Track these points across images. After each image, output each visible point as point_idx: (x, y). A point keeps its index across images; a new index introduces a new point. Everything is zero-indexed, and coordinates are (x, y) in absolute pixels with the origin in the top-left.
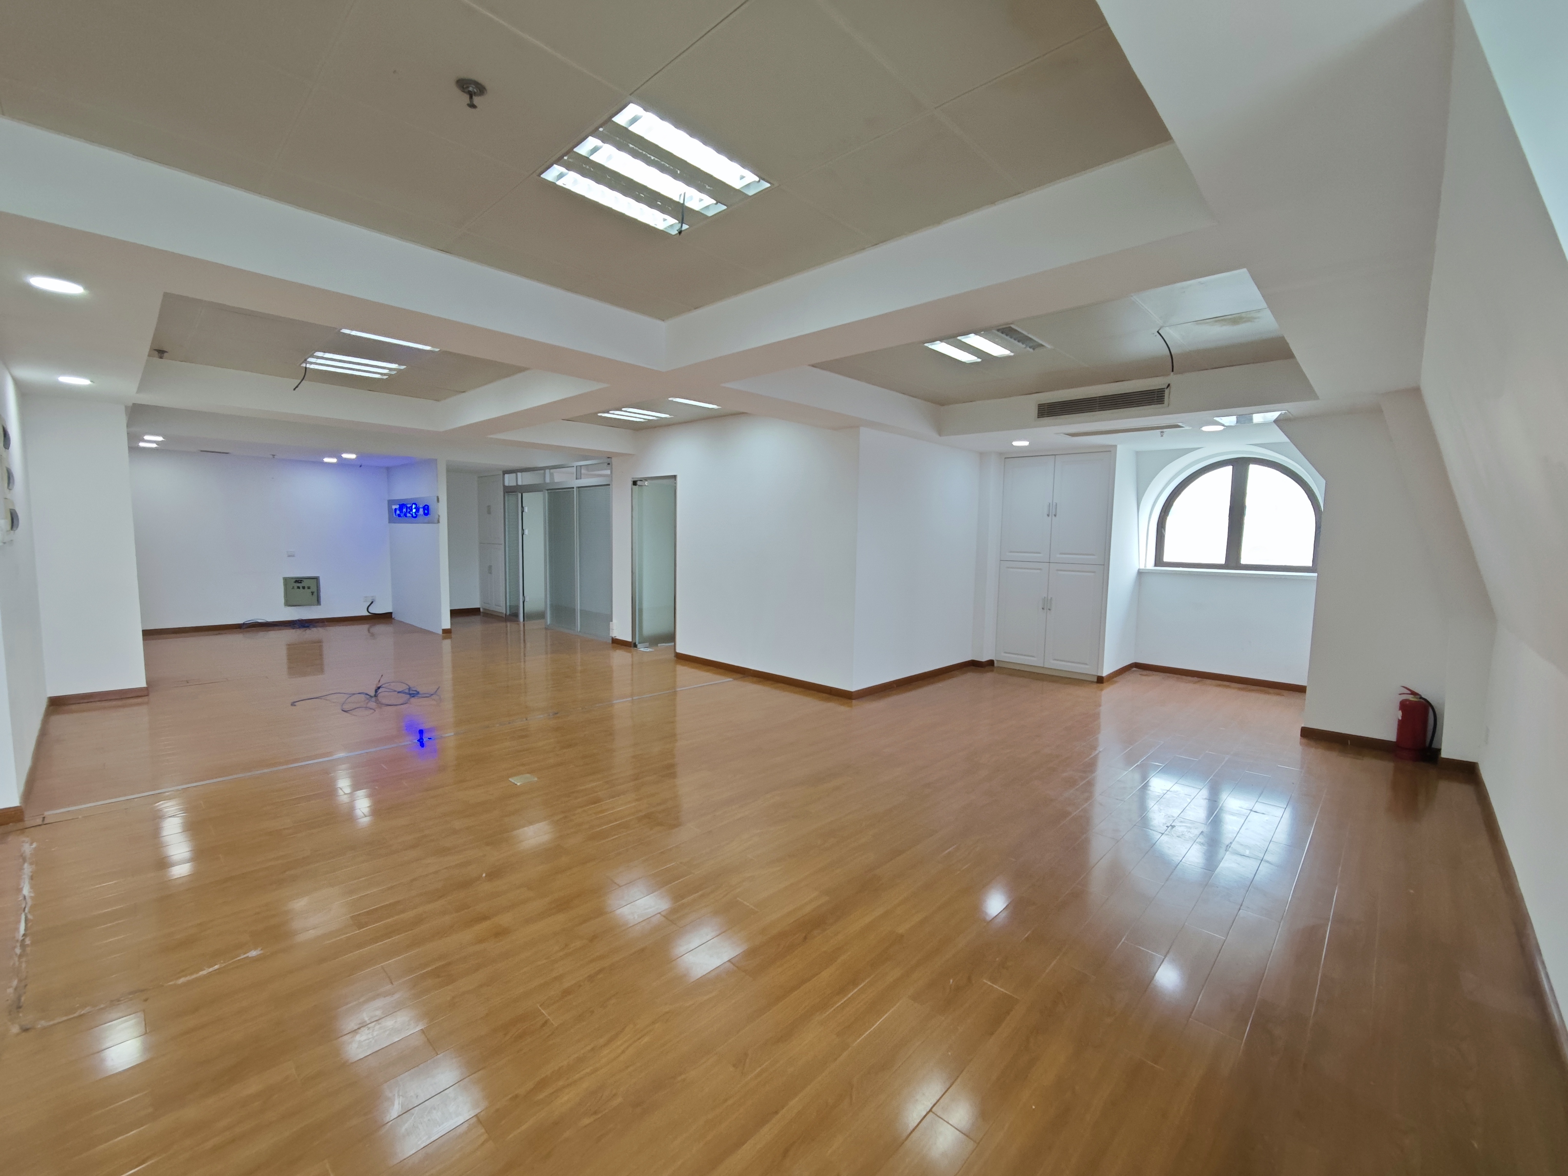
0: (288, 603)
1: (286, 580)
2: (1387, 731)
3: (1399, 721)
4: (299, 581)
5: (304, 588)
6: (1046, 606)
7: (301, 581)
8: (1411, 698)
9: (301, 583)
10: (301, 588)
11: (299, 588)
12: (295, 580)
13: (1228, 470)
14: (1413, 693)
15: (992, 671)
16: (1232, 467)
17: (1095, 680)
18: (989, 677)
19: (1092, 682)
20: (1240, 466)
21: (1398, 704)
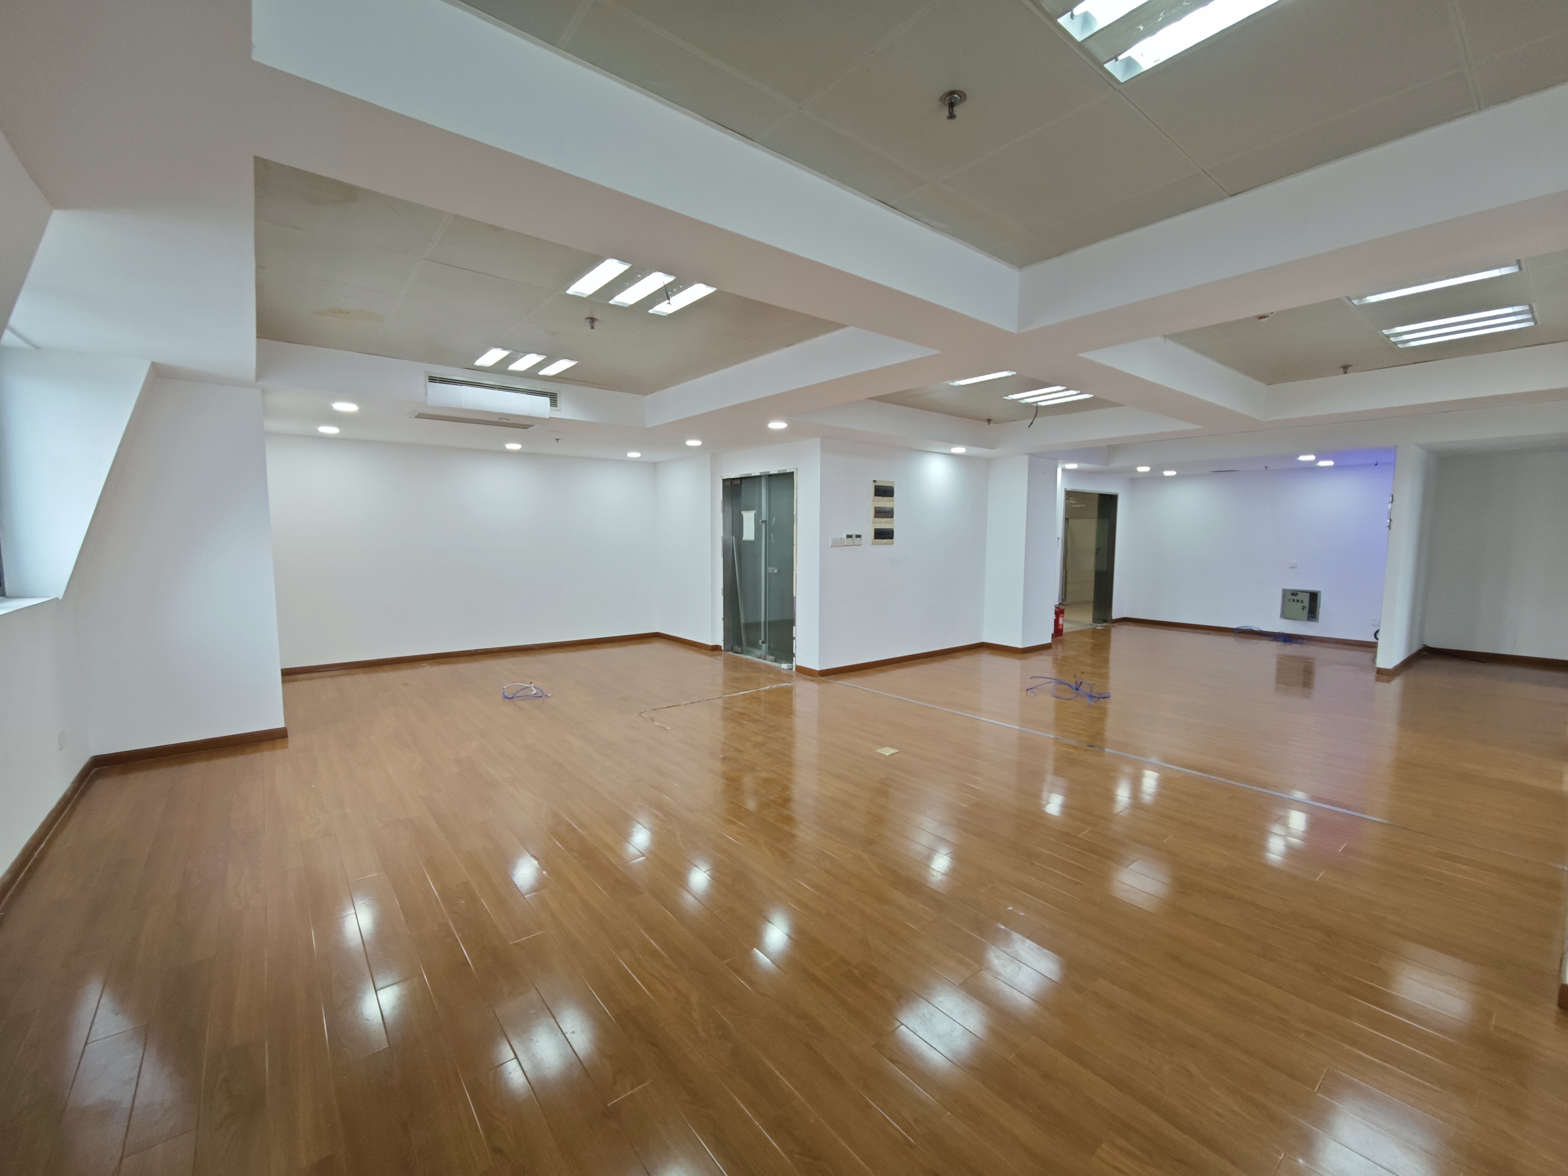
0: (1284, 615)
1: (1284, 591)
4: (1294, 593)
5: (1298, 601)
7: (1296, 593)
9: (1296, 596)
10: (1296, 601)
11: (1294, 600)
12: (1291, 592)
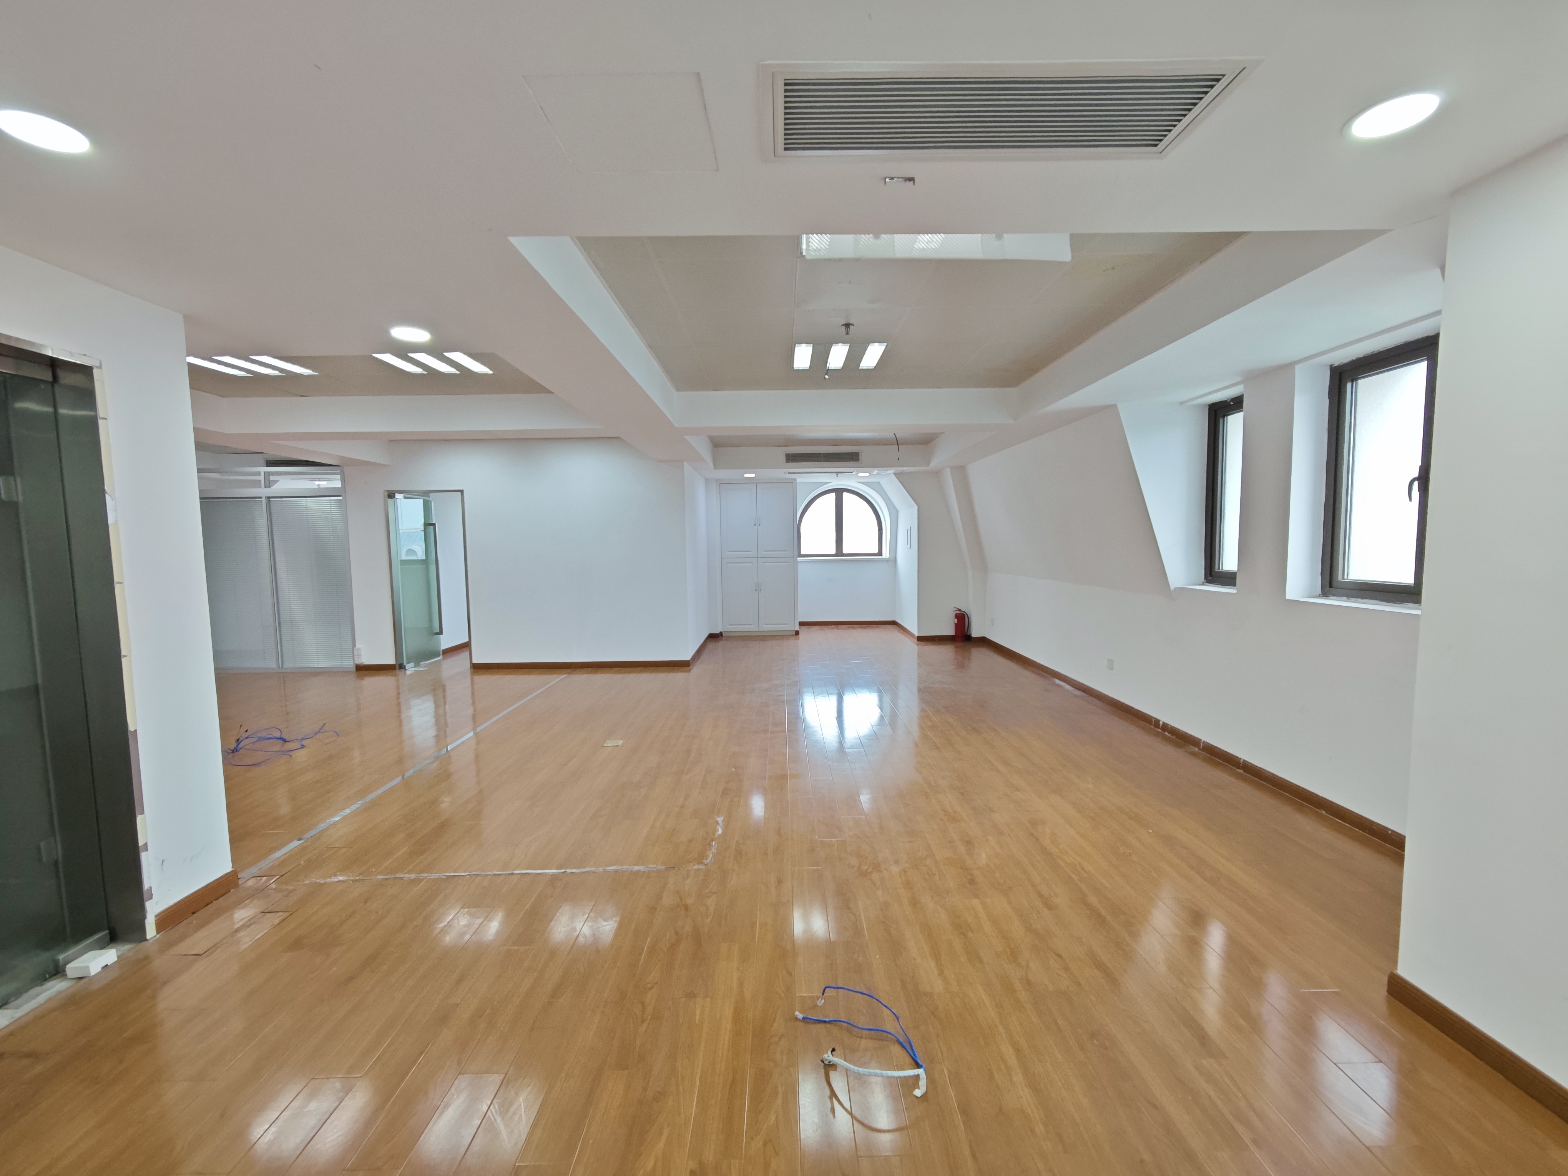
2: (950, 631)
3: (956, 624)
6: (758, 589)
8: (958, 612)
13: (832, 496)
14: (960, 610)
15: (721, 640)
16: (834, 493)
17: (794, 634)
18: (721, 644)
19: (793, 635)
20: (839, 492)
21: (954, 615)
